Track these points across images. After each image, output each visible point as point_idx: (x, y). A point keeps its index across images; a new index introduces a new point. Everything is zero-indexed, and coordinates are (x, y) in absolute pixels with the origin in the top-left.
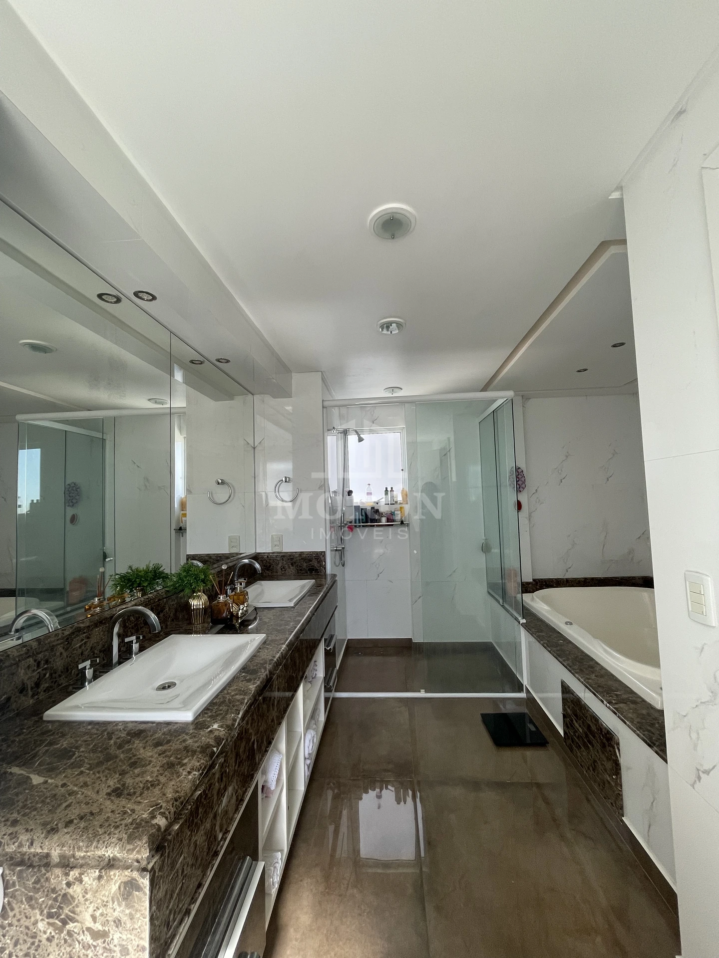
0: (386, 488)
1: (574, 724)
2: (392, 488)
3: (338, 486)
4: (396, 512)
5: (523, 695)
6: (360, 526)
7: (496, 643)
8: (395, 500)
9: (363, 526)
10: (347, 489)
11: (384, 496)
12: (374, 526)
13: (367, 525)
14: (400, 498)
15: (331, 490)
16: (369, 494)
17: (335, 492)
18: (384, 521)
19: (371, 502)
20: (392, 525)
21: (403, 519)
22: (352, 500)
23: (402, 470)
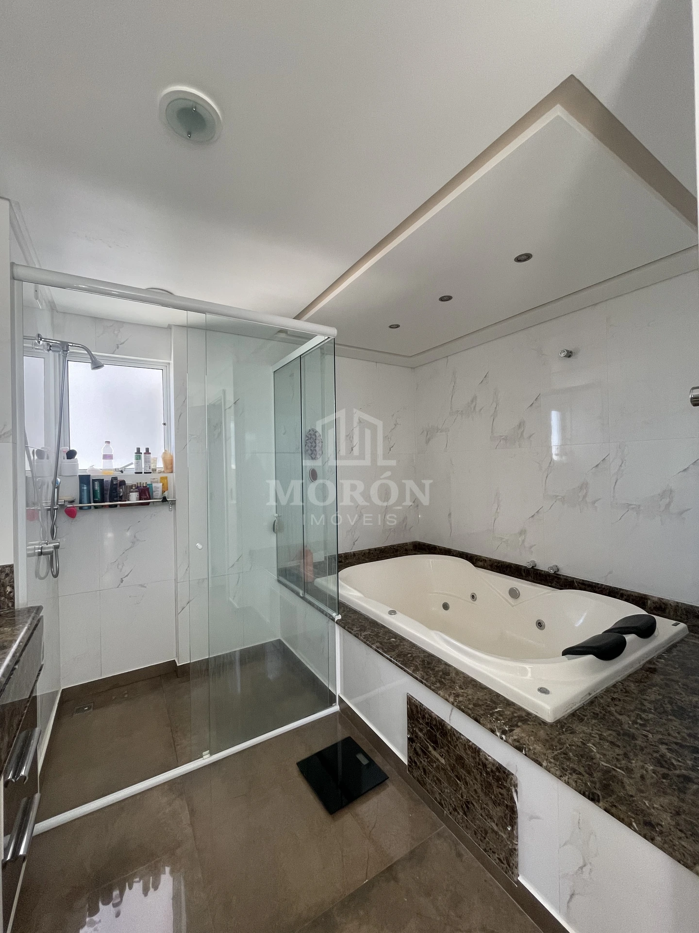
0: (138, 449)
1: (430, 752)
2: (147, 450)
3: (47, 442)
4: (154, 485)
5: (336, 708)
6: (90, 507)
7: (286, 639)
8: (152, 467)
9: (96, 507)
10: (64, 449)
11: (134, 461)
12: (116, 506)
13: (103, 506)
14: (160, 465)
15: (31, 450)
16: (108, 457)
17: (40, 454)
18: (134, 497)
19: (111, 470)
20: (148, 504)
21: (166, 494)
22: (76, 466)
23: (164, 424)
